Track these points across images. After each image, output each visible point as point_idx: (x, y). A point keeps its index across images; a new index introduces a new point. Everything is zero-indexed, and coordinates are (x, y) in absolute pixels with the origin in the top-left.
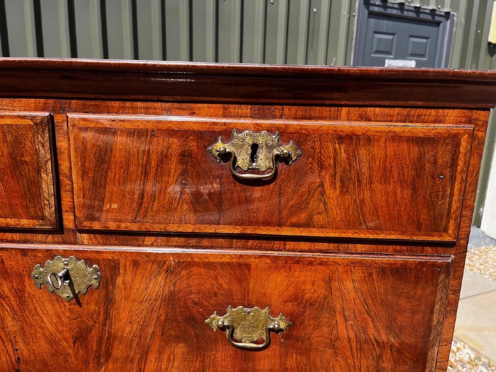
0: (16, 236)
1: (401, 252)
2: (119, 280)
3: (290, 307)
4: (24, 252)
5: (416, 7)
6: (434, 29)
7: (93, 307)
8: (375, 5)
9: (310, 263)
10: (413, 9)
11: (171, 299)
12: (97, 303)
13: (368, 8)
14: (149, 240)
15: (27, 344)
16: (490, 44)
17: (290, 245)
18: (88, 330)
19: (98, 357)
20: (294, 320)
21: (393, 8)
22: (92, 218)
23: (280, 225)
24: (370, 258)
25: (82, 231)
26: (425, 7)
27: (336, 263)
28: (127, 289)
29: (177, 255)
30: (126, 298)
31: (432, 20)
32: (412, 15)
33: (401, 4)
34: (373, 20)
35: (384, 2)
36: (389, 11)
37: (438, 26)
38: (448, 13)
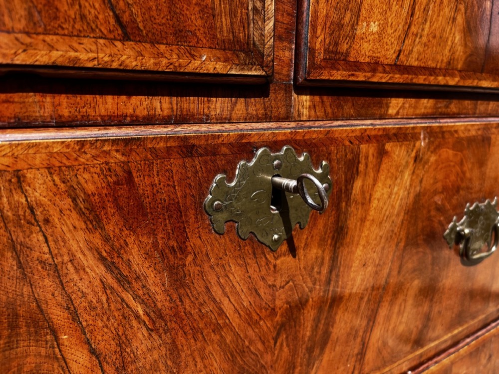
0: (162, 105)
7: (314, 252)
12: (321, 242)
14: (395, 104)
18: (303, 302)
19: (310, 350)
25: (301, 89)
28: (366, 202)
29: (430, 132)
30: (363, 220)
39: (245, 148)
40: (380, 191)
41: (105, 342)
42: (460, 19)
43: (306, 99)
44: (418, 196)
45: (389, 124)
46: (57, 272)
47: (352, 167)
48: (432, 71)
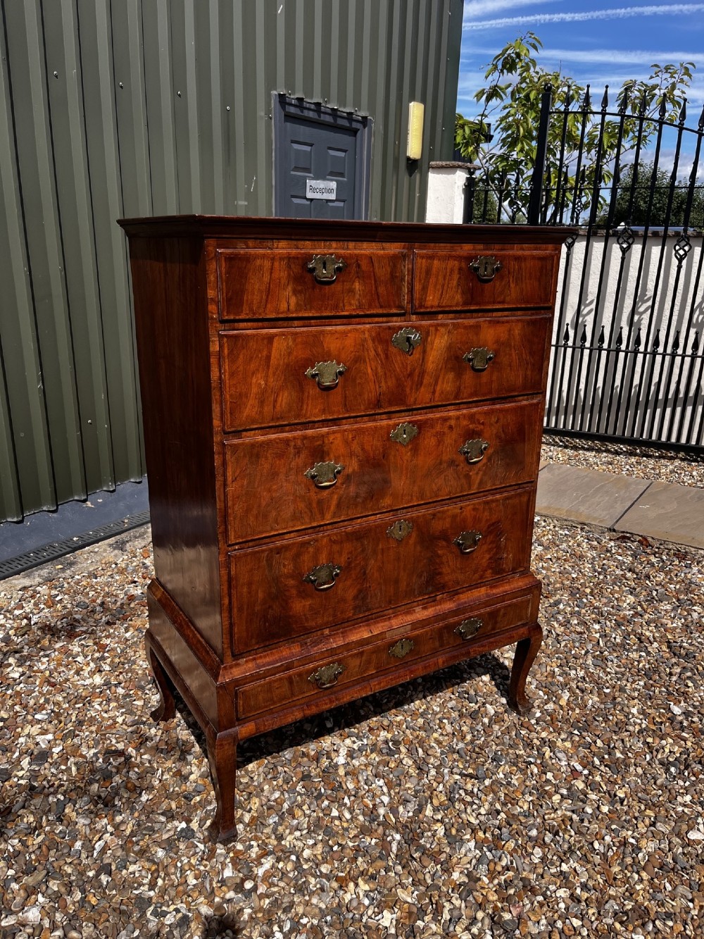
0: (384, 319)
1: (532, 314)
2: (429, 338)
3: (495, 346)
4: (389, 328)
5: (333, 109)
6: (351, 138)
7: (417, 356)
8: (291, 104)
9: (503, 322)
10: (329, 111)
11: (449, 348)
12: (420, 354)
13: (284, 108)
14: (440, 316)
15: (386, 382)
16: (408, 159)
17: (495, 314)
18: (414, 370)
19: (417, 385)
20: (496, 353)
21: (309, 109)
22: (421, 306)
23: (494, 303)
24: (523, 318)
25: (413, 314)
26: (341, 109)
27: (511, 321)
28: (432, 343)
29: (453, 324)
30: (432, 349)
31: (349, 127)
32: (328, 119)
33: (318, 105)
34: (288, 124)
35: (300, 100)
36: (306, 113)
37: (355, 135)
38: (365, 118)
39: (401, 328)
40: (437, 341)
41: (374, 368)
42: (459, 291)
43: (414, 316)
44: (450, 344)
45: (439, 322)
46: (368, 351)
47: (428, 334)
48: (451, 306)
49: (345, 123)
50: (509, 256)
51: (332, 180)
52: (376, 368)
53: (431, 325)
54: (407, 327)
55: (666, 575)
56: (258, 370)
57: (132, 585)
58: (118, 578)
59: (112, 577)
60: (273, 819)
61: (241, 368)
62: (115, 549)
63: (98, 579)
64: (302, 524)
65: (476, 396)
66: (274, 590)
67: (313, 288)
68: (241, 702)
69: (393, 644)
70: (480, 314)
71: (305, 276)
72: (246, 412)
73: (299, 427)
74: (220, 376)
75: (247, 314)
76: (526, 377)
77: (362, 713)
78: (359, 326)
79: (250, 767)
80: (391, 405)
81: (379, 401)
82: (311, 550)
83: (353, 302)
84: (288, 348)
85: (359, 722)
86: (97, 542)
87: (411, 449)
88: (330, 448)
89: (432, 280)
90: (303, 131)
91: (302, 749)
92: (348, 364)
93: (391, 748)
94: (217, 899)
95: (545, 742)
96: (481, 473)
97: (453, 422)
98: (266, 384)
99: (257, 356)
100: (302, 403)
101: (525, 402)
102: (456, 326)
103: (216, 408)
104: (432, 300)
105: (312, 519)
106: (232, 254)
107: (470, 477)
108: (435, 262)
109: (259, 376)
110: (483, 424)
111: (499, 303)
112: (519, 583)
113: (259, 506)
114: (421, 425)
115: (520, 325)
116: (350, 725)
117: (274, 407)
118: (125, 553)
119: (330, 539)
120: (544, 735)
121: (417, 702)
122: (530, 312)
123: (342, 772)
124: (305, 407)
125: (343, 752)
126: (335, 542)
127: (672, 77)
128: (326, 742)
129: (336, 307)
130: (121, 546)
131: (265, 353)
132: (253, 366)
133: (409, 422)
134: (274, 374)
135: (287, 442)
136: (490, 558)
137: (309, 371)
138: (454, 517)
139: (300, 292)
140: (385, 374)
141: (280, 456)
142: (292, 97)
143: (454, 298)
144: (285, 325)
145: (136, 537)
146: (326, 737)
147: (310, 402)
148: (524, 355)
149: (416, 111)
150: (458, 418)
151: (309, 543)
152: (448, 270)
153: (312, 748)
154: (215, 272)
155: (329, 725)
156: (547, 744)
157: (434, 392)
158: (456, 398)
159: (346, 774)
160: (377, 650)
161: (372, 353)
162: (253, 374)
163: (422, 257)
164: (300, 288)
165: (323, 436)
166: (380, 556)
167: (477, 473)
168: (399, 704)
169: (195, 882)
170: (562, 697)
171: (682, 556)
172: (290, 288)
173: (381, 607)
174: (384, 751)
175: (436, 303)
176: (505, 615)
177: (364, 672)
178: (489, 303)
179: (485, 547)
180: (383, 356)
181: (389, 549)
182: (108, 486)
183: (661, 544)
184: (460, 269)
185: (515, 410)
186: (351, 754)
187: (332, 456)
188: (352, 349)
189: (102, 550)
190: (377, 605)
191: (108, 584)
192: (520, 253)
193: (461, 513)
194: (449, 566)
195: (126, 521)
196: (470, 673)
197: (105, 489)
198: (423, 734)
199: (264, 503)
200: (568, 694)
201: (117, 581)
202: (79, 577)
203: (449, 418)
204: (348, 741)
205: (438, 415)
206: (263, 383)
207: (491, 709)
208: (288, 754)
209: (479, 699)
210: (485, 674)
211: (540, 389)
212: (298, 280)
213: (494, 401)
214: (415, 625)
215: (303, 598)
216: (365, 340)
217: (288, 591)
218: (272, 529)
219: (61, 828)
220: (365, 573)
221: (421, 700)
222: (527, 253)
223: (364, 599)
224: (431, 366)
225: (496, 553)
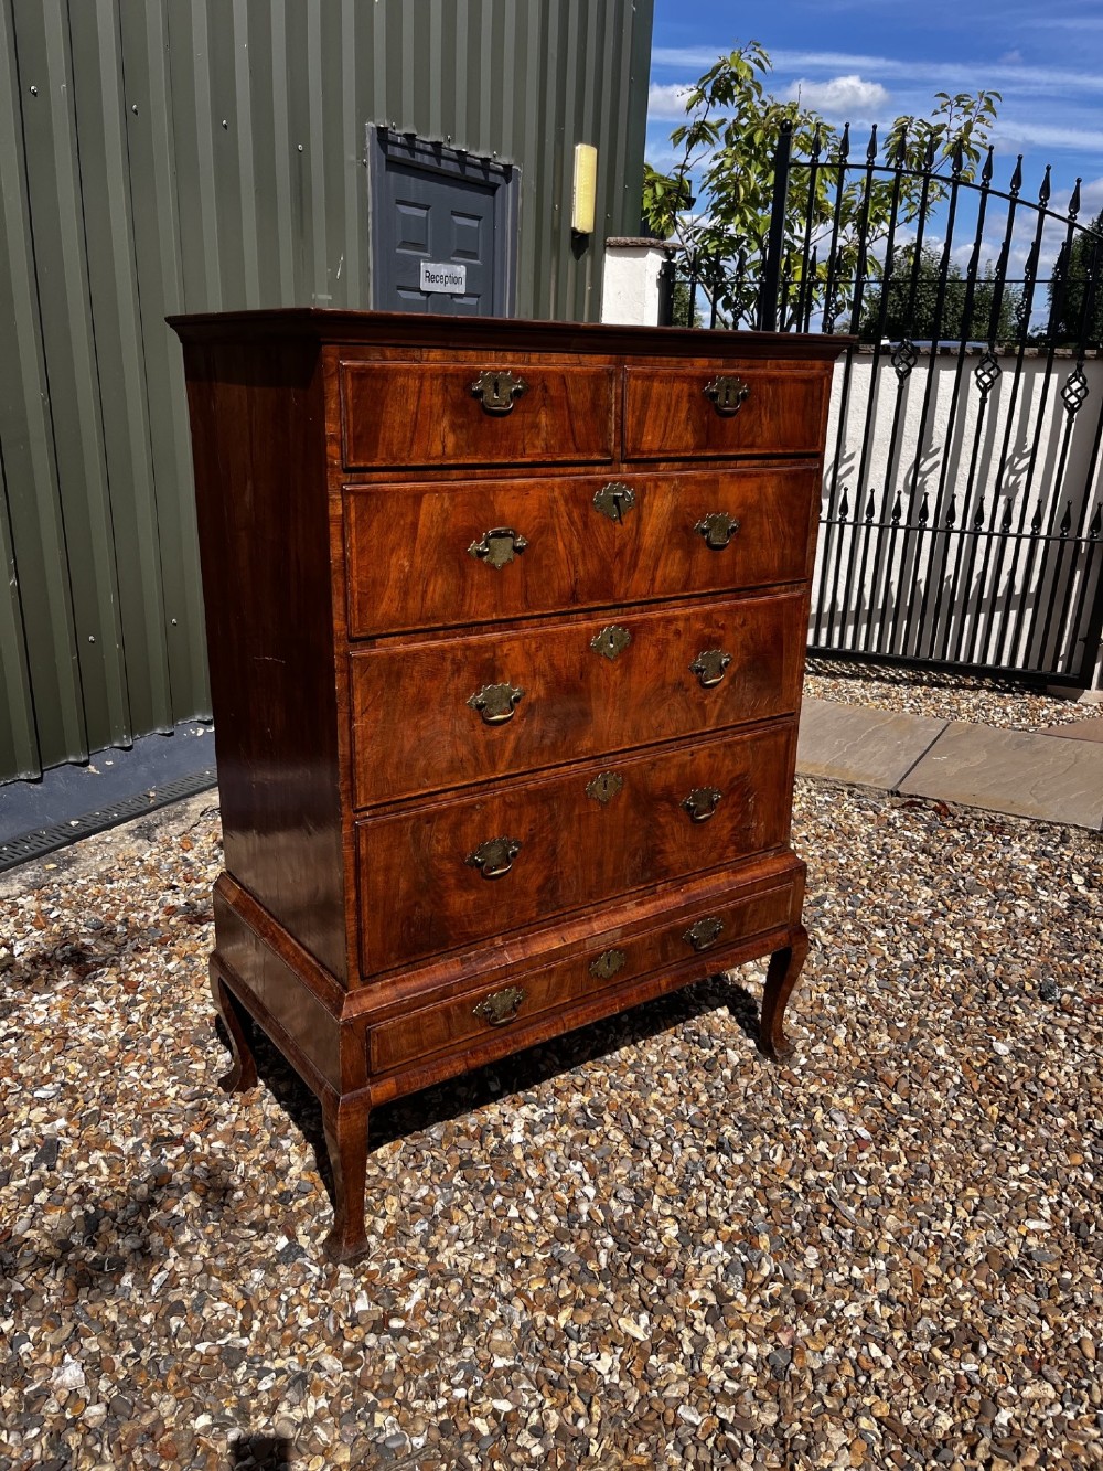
0: (582, 469)
1: (794, 464)
2: (646, 500)
3: (740, 511)
4: (589, 482)
5: (459, 153)
6: (487, 198)
7: (629, 525)
8: (395, 144)
9: (751, 476)
10: (454, 155)
11: (676, 512)
12: (633, 522)
13: (385, 151)
14: (662, 466)
15: (585, 564)
16: (574, 232)
17: (739, 463)
18: (625, 545)
19: (629, 569)
20: (742, 521)
21: (423, 152)
22: (634, 451)
23: (739, 446)
24: (781, 469)
25: (623, 462)
26: (472, 153)
27: (763, 474)
28: (651, 506)
29: (680, 478)
30: (650, 514)
31: (484, 181)
32: (453, 167)
33: (437, 145)
34: (392, 174)
35: (411, 137)
36: (419, 158)
37: (493, 194)
38: (508, 168)
39: (605, 483)
40: (657, 503)
41: (567, 543)
42: (689, 428)
43: (625, 465)
44: (676, 507)
45: (660, 474)
46: (558, 517)
47: (644, 491)
48: (677, 451)
49: (479, 174)
50: (760, 377)
51: (459, 263)
52: (571, 543)
53: (648, 479)
54: (614, 482)
55: (976, 857)
56: (399, 544)
57: (170, 892)
58: (145, 881)
59: (135, 879)
60: (420, 1227)
61: (375, 542)
62: (137, 837)
63: (115, 885)
64: (464, 778)
65: (714, 586)
66: (423, 878)
67: (480, 421)
68: (376, 1048)
69: (594, 958)
70: (718, 463)
71: (469, 405)
72: (383, 607)
73: (459, 631)
74: (344, 554)
75: (383, 460)
76: (783, 556)
77: (543, 1068)
78: (545, 480)
79: (381, 1152)
80: (592, 598)
81: (574, 592)
82: (477, 817)
83: (537, 442)
84: (443, 511)
85: (539, 1082)
86: (109, 827)
87: (621, 666)
88: (505, 663)
89: (651, 413)
90: (415, 186)
91: (457, 1123)
92: (529, 536)
93: (590, 1118)
94: (347, 1345)
95: (815, 1100)
96: (720, 701)
97: (681, 625)
98: (411, 566)
99: (398, 523)
100: (464, 595)
101: (783, 596)
102: (685, 481)
103: (337, 603)
104: (650, 440)
105: (478, 770)
106: (362, 368)
107: (705, 706)
108: (656, 384)
109: (401, 553)
110: (723, 627)
111: (746, 447)
112: (774, 866)
113: (401, 751)
114: (634, 629)
115: (774, 481)
116: (526, 1086)
117: (423, 599)
118: (154, 844)
119: (505, 802)
120: (813, 1089)
121: (624, 1050)
122: (789, 461)
123: (518, 1154)
124: (468, 601)
125: (519, 1125)
126: (510, 805)
127: (966, 113)
128: (492, 1113)
129: (512, 451)
130: (146, 833)
131: (410, 519)
132: (393, 538)
133: (618, 625)
134: (423, 549)
135: (441, 654)
136: (733, 829)
137: (474, 547)
138: (682, 766)
139: (461, 427)
140: (583, 551)
141: (433, 674)
142: (397, 132)
143: (681, 438)
144: (439, 476)
145: (169, 819)
146: (492, 1105)
147: (475, 593)
148: (781, 526)
149: (585, 159)
150: (687, 619)
151: (473, 807)
152: (674, 398)
153: (471, 1121)
154: (337, 396)
155: (494, 1088)
156: (819, 1101)
157: (653, 580)
158: (685, 588)
159: (525, 1158)
160: (573, 967)
161: (565, 519)
162: (393, 550)
163: (637, 378)
164: (460, 421)
165: (493, 645)
166: (576, 825)
167: (715, 701)
168: (597, 1053)
169: (309, 1321)
170: (835, 1035)
171: (997, 828)
172: (445, 422)
173: (577, 903)
174: (580, 1122)
175: (656, 446)
176: (755, 911)
177: (555, 1000)
178: (731, 447)
179: (726, 813)
180: (580, 525)
181: (588, 815)
182: (122, 740)
183: (966, 813)
184: (691, 395)
185: (767, 605)
186: (530, 1128)
187: (507, 675)
188: (536, 514)
189: (117, 839)
190: (572, 900)
191: (131, 891)
192: (775, 373)
193: (692, 761)
194: (674, 840)
195: (152, 794)
196: (699, 1005)
197: (116, 744)
198: (635, 1094)
199: (408, 747)
200: (845, 1030)
201: (145, 887)
202: (84, 882)
203: (676, 619)
204: (525, 1111)
205: (658, 614)
206: (406, 564)
207: (734, 1056)
208: (436, 1131)
209: (715, 1042)
210: (721, 1006)
211: (804, 575)
212: (458, 408)
213: (738, 593)
214: (628, 929)
215: (465, 890)
216: (555, 501)
217: (442, 879)
218: (420, 786)
219: (95, 1254)
220: (554, 850)
221: (628, 1046)
222: (784, 373)
223: (554, 890)
224: (648, 541)
225: (741, 822)
